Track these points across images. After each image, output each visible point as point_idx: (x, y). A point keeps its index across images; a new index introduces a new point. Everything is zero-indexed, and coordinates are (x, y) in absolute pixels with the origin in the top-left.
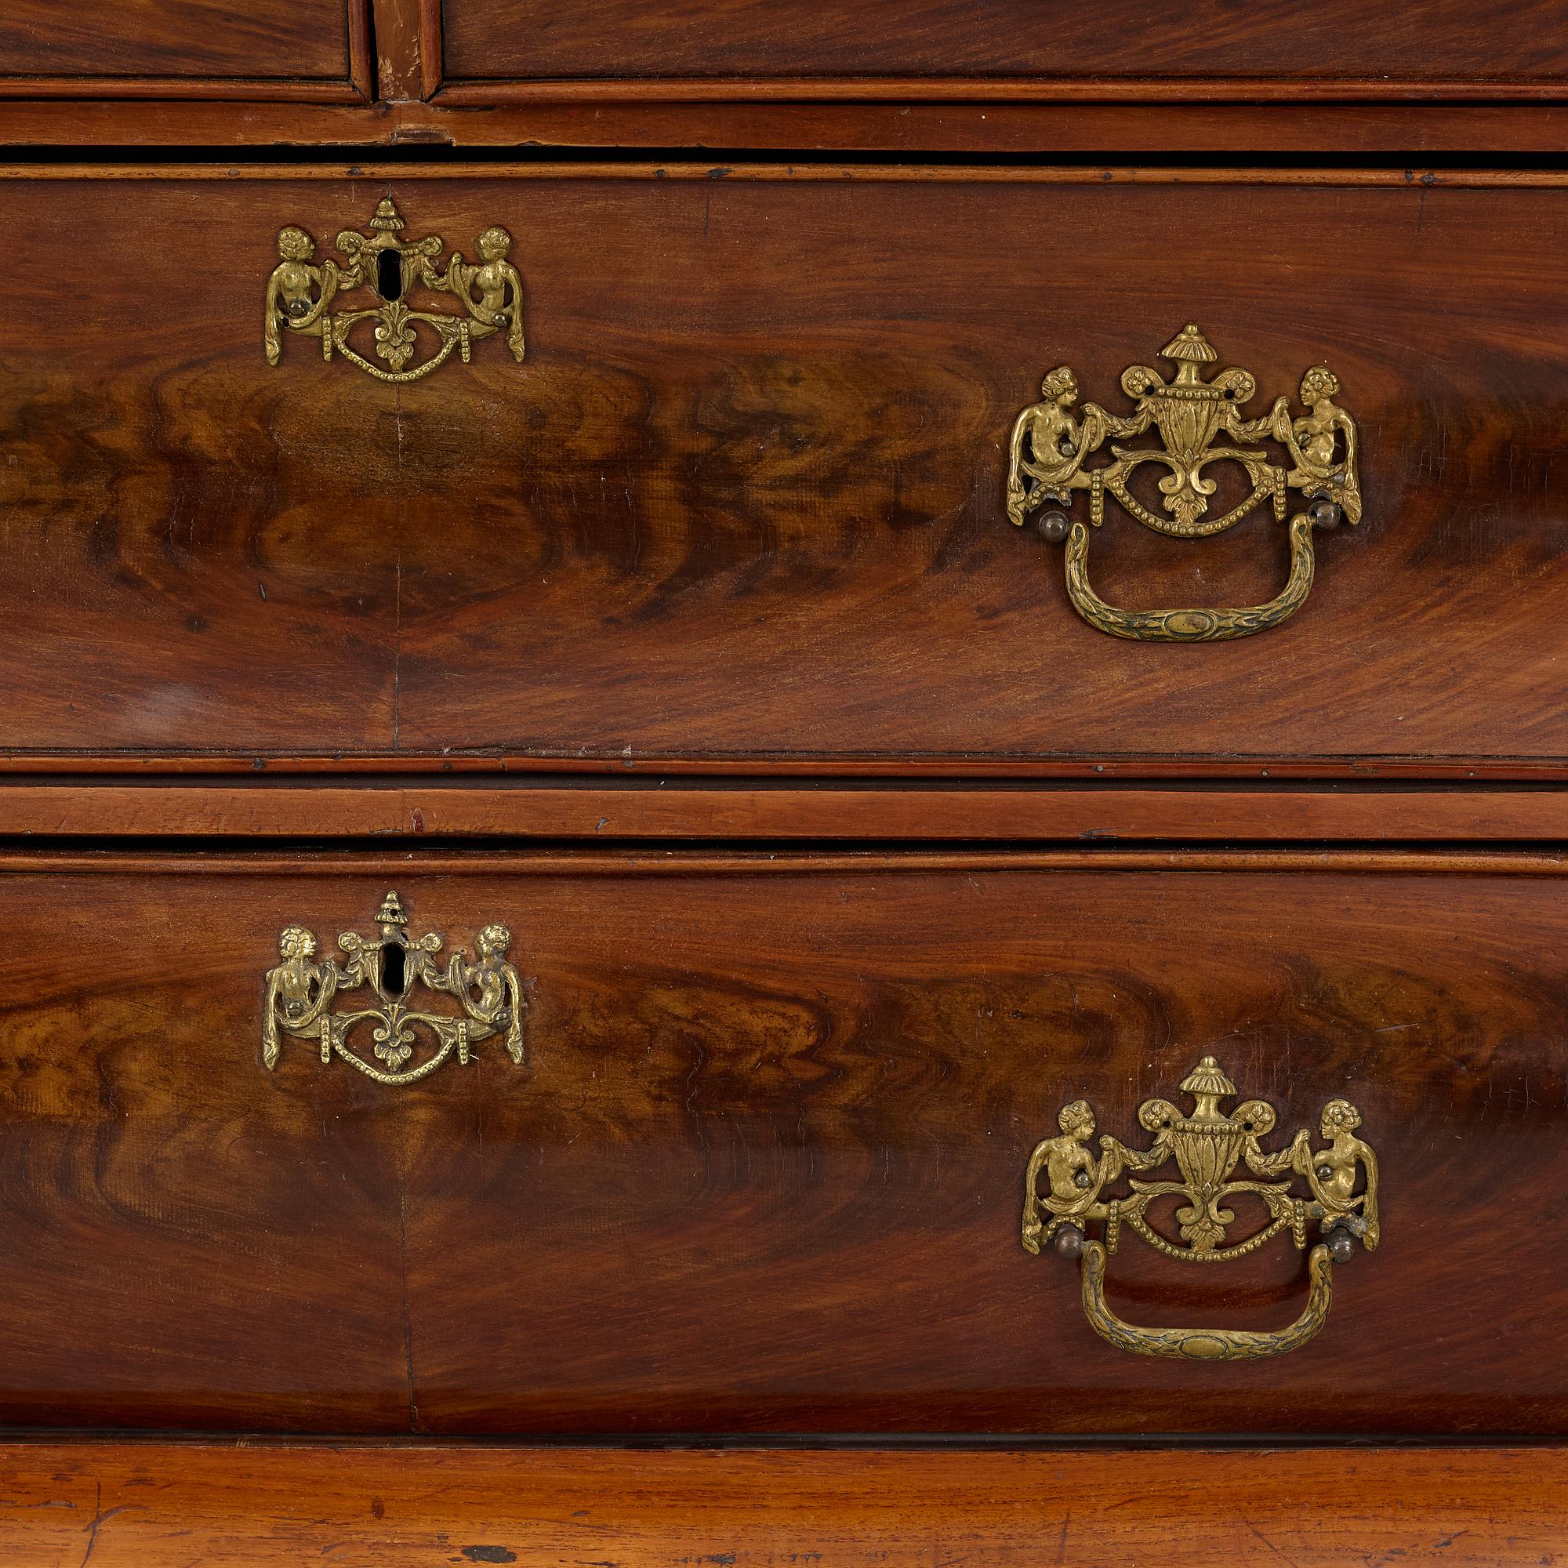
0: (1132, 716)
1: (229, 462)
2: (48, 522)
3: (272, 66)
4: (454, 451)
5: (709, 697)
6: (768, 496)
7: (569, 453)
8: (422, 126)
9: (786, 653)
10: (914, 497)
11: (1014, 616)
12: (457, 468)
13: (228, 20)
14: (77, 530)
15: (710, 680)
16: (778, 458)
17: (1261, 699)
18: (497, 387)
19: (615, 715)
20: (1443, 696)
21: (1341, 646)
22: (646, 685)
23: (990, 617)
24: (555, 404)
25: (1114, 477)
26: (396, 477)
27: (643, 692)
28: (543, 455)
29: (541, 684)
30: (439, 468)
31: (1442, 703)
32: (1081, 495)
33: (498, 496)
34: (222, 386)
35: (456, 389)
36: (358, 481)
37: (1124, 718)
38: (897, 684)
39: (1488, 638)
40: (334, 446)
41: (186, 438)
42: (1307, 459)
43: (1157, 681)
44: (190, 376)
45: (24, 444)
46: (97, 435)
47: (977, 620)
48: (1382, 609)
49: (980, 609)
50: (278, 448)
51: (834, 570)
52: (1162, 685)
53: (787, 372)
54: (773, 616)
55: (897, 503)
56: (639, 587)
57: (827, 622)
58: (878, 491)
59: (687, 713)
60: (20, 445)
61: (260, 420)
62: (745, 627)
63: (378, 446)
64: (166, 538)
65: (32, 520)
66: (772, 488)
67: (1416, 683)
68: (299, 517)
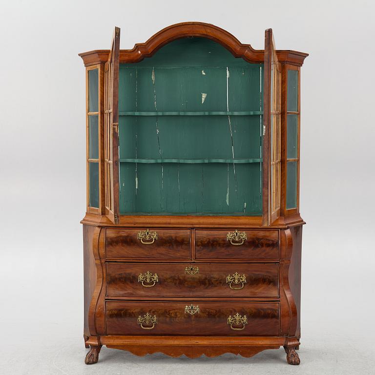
1: (182, 280)
3: (186, 258)
6: (213, 282)
8: (194, 261)
13: (184, 256)
14: (174, 283)
15: (210, 292)
17: (241, 293)
18: (198, 275)
21: (245, 290)
22: (206, 292)
24: (201, 276)
25: (232, 280)
28: (200, 279)
29: (200, 292)
30: (194, 280)
33: (198, 281)
34: (183, 275)
35: (195, 275)
38: (220, 292)
40: (188, 279)
41: (180, 278)
45: (171, 279)
47: (225, 288)
48: (248, 288)
50: (185, 279)
51: (217, 286)
52: (235, 292)
53: (214, 275)
55: (220, 282)
56: (206, 287)
63: (191, 279)
64: (179, 284)
65: (171, 283)
68: (186, 283)
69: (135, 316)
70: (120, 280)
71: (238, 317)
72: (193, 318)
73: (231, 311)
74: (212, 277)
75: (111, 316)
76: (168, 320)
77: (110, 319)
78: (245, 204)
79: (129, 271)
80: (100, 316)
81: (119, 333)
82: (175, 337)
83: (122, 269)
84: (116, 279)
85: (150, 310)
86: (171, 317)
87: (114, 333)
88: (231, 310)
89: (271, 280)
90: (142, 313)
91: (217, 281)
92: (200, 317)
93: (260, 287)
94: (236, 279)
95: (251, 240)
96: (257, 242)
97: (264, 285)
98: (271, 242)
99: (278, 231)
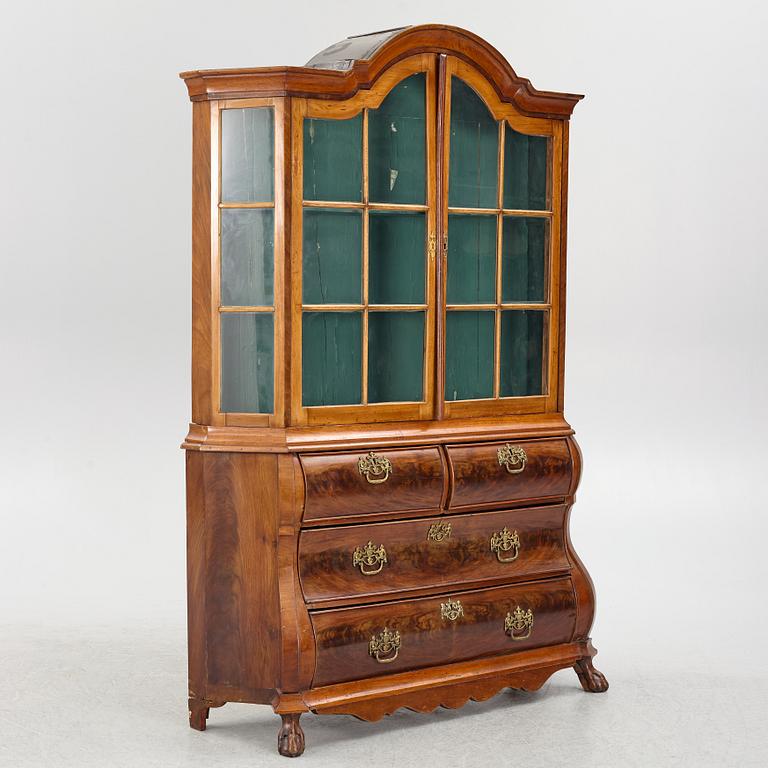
1: (424, 552)
3: (433, 507)
4: (443, 549)
6: (470, 550)
7: (453, 547)
9: (475, 568)
11: (493, 561)
13: (429, 502)
14: (411, 562)
16: (471, 546)
17: (516, 567)
18: (447, 540)
24: (452, 542)
25: (499, 545)
26: (438, 552)
28: (451, 548)
30: (442, 551)
32: (497, 547)
33: (447, 553)
35: (443, 541)
36: (435, 553)
38: (485, 570)
39: (532, 558)
40: (433, 549)
42: (515, 540)
43: (506, 567)
46: (412, 550)
49: (490, 561)
50: (428, 550)
51: (477, 558)
53: (471, 536)
54: (473, 564)
55: (481, 550)
56: (461, 562)
57: (477, 564)
58: (479, 548)
61: (426, 547)
62: (471, 565)
63: (437, 549)
68: (430, 558)
69: (364, 638)
70: (322, 566)
71: (519, 613)
72: (454, 628)
73: (507, 604)
74: (468, 543)
75: (326, 644)
76: (417, 636)
77: (325, 652)
78: (455, 393)
79: (337, 545)
80: (308, 648)
81: (334, 679)
82: (423, 671)
83: (325, 541)
84: (315, 564)
85: (388, 622)
86: (422, 630)
87: (325, 680)
88: (508, 601)
89: (555, 538)
90: (377, 630)
91: (475, 549)
92: (465, 623)
93: (540, 552)
94: (505, 541)
95: (532, 462)
96: (541, 464)
97: (545, 548)
98: (560, 463)
99: (566, 440)
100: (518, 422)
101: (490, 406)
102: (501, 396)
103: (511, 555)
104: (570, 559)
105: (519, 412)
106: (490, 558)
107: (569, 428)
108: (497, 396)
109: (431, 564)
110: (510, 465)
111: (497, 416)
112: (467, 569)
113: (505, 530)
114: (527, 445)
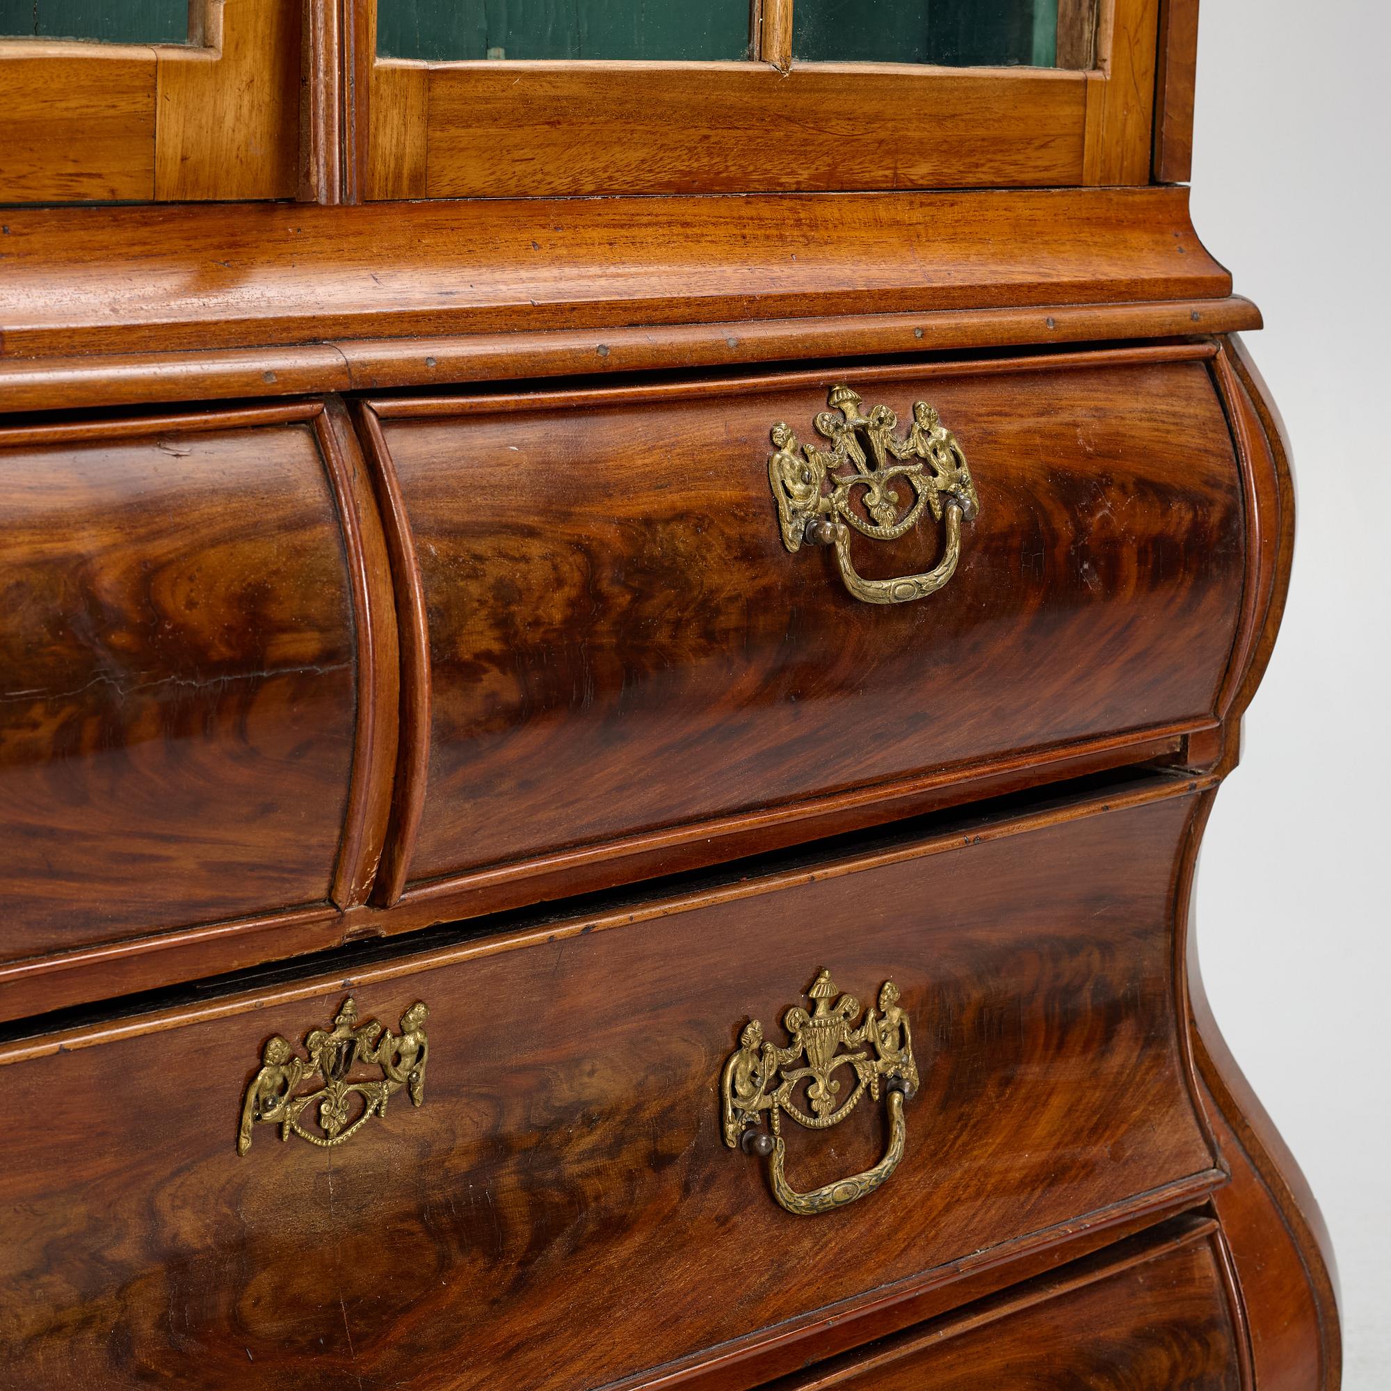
0: (825, 1274)
1: (209, 1248)
2: (73, 1342)
3: (275, 900)
4: (369, 1193)
5: (574, 1345)
6: (575, 1169)
7: (448, 1171)
8: (364, 926)
9: (611, 1292)
10: (664, 1145)
11: (737, 1218)
12: (372, 1206)
13: (252, 870)
14: (97, 1342)
15: (570, 1331)
16: (581, 1136)
17: (889, 1236)
18: (399, 1131)
19: (520, 1380)
20: (979, 1203)
21: (919, 1182)
22: (532, 1349)
23: (723, 1224)
24: (438, 1134)
25: (782, 1096)
26: (330, 1226)
27: (531, 1355)
28: (430, 1178)
29: (463, 1371)
30: (359, 1210)
31: (981, 1207)
32: (767, 1113)
33: (402, 1221)
34: (202, 1183)
35: (370, 1140)
36: (304, 1237)
37: (821, 1276)
38: (685, 1295)
39: (990, 1151)
40: (284, 1212)
41: (175, 1236)
42: (885, 1050)
43: (830, 1241)
44: (178, 1181)
45: (48, 1277)
46: (106, 1253)
47: (718, 1227)
48: (932, 1147)
49: (717, 1219)
50: (245, 1225)
51: (625, 1216)
52: (833, 1244)
53: (588, 1068)
54: (595, 1264)
55: (656, 1150)
56: (506, 1268)
57: (630, 1259)
58: (643, 1144)
59: (565, 1363)
60: (45, 1279)
61: (231, 1205)
62: (580, 1279)
63: (316, 1204)
64: (168, 1330)
65: (60, 1344)
66: (579, 1161)
67: (964, 1197)
68: (264, 1281)
74: (562, 1116)
91: (611, 1149)
93: (1038, 1102)
94: (826, 1063)
95: (1007, 517)
96: (1064, 526)
97: (1071, 1070)
98: (1181, 516)
99: (1209, 364)
100: (913, 237)
101: (723, 117)
102: (802, 49)
103: (861, 1147)
104: (1213, 1121)
105: (921, 171)
106: (717, 1200)
107: (1221, 285)
108: (775, 53)
109: (268, 1326)
110: (864, 547)
111: (773, 192)
112: (551, 1310)
113: (823, 989)
114: (974, 398)
